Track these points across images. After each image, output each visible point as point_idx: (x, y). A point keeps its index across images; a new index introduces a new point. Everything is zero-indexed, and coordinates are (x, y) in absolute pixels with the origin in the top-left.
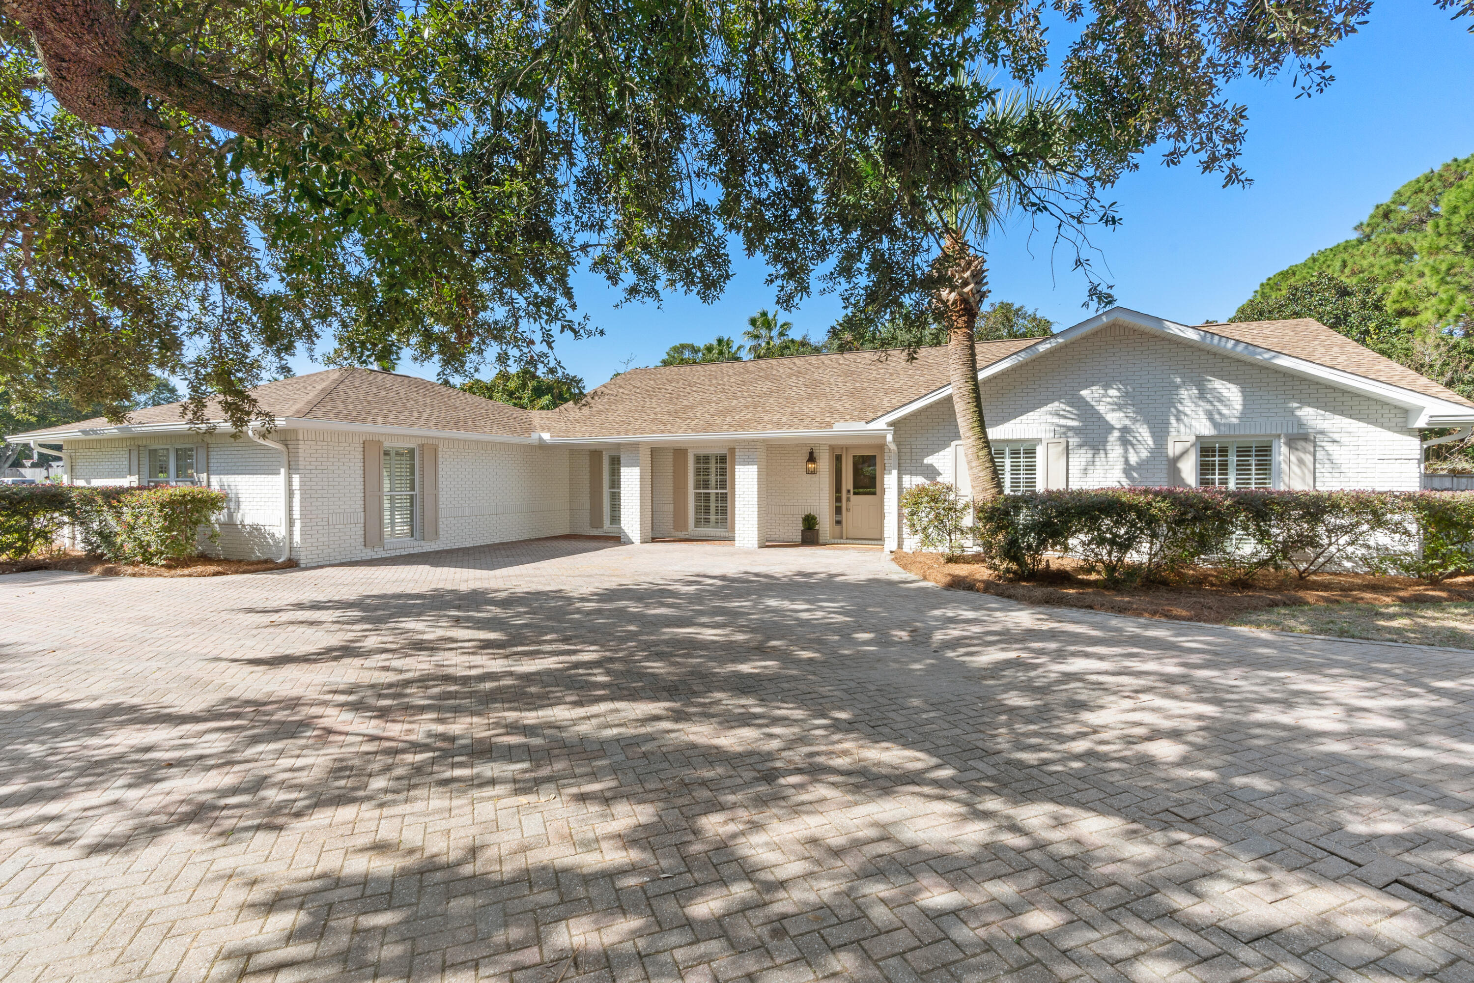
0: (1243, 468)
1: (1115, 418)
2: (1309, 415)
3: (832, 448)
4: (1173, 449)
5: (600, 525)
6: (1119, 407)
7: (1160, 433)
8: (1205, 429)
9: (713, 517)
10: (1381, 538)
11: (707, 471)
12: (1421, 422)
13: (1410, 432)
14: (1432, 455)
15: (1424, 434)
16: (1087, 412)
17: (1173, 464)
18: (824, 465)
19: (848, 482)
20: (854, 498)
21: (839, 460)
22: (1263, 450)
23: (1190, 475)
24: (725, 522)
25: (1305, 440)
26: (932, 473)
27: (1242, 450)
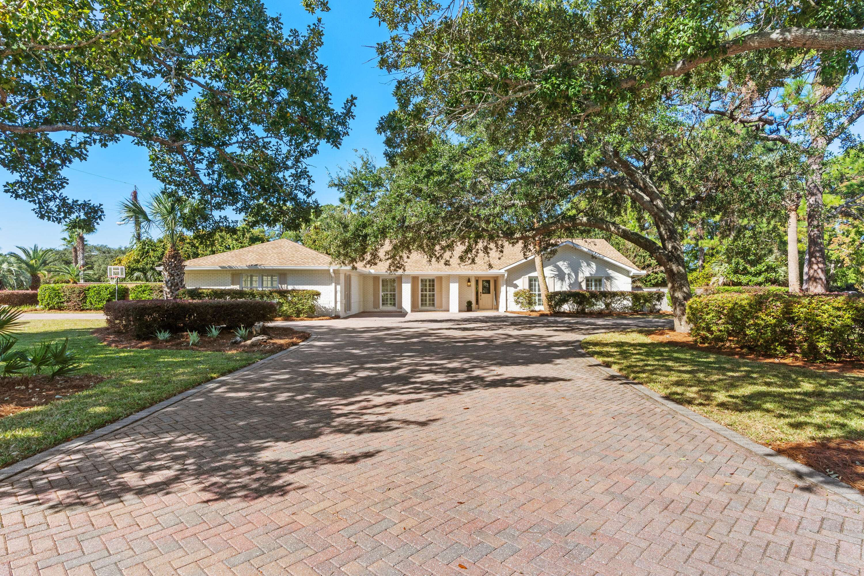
0: (596, 285)
1: (567, 271)
2: (610, 272)
3: (476, 277)
4: (580, 280)
5: (379, 307)
6: (568, 267)
7: (577, 275)
8: (588, 275)
9: (428, 303)
10: (625, 302)
11: (426, 285)
12: (631, 275)
13: (629, 276)
14: (633, 282)
15: (632, 277)
16: (559, 269)
17: (580, 284)
18: (473, 283)
19: (480, 290)
20: (483, 295)
21: (477, 281)
22: (600, 281)
23: (584, 287)
24: (433, 305)
25: (609, 278)
26: (516, 286)
27: (596, 281)
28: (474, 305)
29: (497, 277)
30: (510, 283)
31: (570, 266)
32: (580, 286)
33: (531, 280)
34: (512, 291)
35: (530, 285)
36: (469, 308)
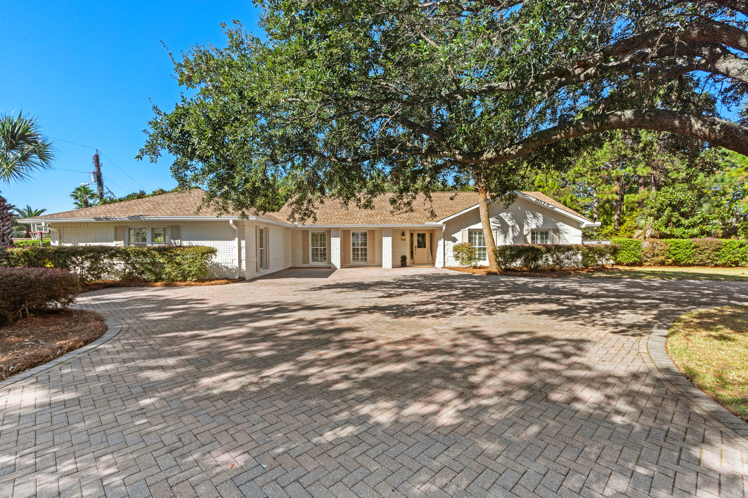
0: (542, 238)
1: (510, 223)
2: (559, 224)
3: (410, 230)
4: (525, 233)
5: (308, 262)
6: (511, 219)
7: (522, 227)
8: (534, 227)
9: (360, 257)
12: (583, 226)
13: (580, 229)
15: (583, 229)
16: (502, 221)
17: (525, 237)
18: (408, 237)
19: (415, 244)
20: (418, 249)
21: (412, 235)
22: (547, 233)
23: (529, 241)
24: (366, 259)
25: (557, 231)
26: (454, 240)
27: (542, 234)
28: (408, 260)
29: (433, 230)
30: (448, 237)
31: (514, 217)
32: (526, 241)
33: (471, 232)
34: (450, 245)
35: (470, 239)
36: (404, 264)
